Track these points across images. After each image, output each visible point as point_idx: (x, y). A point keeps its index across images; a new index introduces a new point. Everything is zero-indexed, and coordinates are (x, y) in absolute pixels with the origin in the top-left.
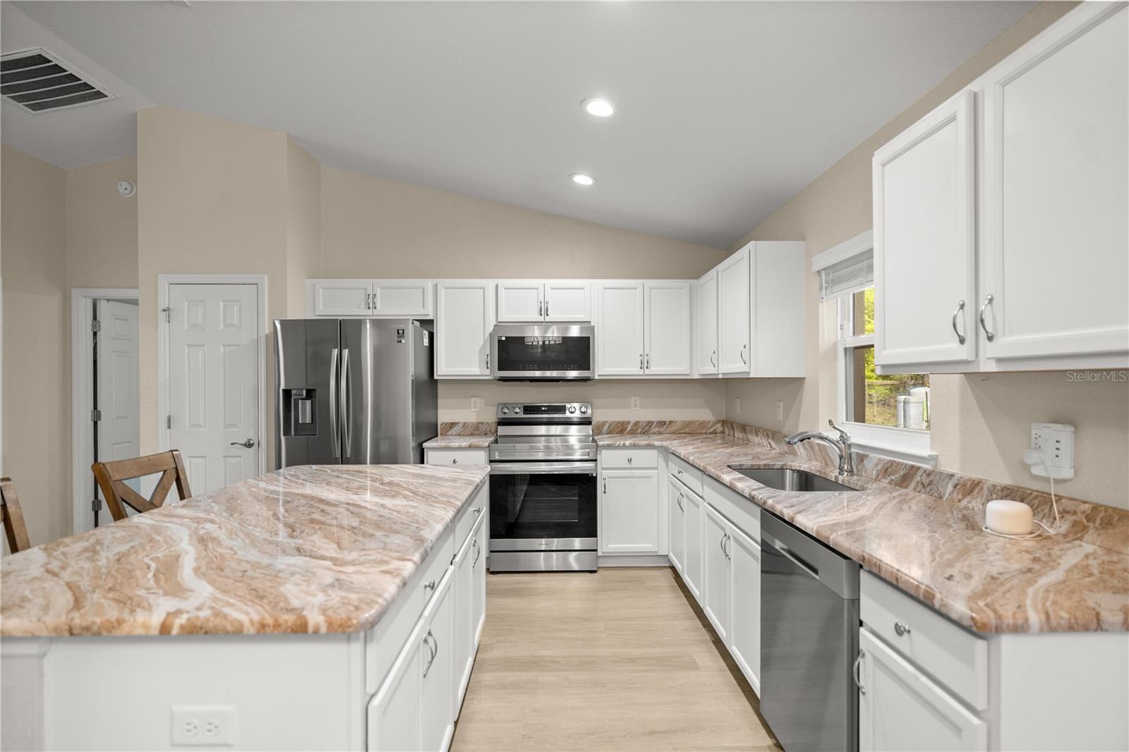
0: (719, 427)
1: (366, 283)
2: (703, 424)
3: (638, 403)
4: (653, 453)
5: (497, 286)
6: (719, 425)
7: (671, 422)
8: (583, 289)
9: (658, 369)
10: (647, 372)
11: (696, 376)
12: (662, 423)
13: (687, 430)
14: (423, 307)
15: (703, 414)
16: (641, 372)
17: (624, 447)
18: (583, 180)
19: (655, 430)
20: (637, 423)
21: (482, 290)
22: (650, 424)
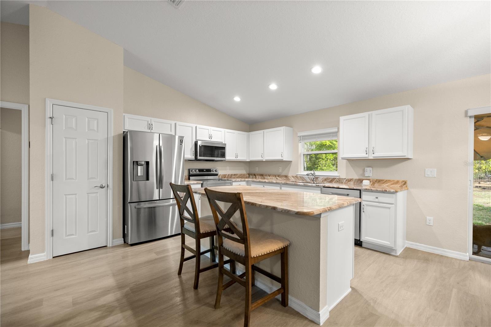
0: (248, 176)
1: (148, 119)
2: (244, 175)
3: (228, 169)
4: (245, 183)
5: (196, 127)
6: (248, 175)
7: (237, 174)
8: (221, 131)
9: (240, 158)
10: (237, 159)
11: (248, 160)
12: (235, 175)
13: (241, 177)
14: (171, 131)
15: (244, 172)
16: (235, 159)
17: (239, 181)
18: (237, 99)
19: (233, 177)
20: (229, 175)
21: (191, 128)
22: (232, 175)
